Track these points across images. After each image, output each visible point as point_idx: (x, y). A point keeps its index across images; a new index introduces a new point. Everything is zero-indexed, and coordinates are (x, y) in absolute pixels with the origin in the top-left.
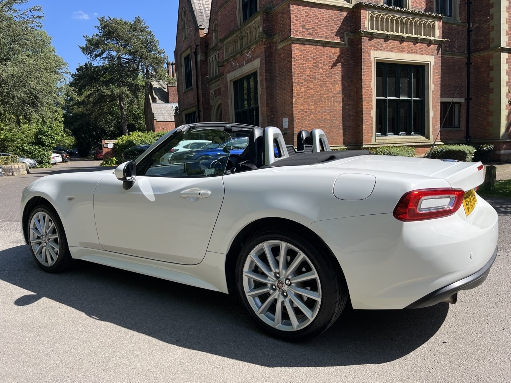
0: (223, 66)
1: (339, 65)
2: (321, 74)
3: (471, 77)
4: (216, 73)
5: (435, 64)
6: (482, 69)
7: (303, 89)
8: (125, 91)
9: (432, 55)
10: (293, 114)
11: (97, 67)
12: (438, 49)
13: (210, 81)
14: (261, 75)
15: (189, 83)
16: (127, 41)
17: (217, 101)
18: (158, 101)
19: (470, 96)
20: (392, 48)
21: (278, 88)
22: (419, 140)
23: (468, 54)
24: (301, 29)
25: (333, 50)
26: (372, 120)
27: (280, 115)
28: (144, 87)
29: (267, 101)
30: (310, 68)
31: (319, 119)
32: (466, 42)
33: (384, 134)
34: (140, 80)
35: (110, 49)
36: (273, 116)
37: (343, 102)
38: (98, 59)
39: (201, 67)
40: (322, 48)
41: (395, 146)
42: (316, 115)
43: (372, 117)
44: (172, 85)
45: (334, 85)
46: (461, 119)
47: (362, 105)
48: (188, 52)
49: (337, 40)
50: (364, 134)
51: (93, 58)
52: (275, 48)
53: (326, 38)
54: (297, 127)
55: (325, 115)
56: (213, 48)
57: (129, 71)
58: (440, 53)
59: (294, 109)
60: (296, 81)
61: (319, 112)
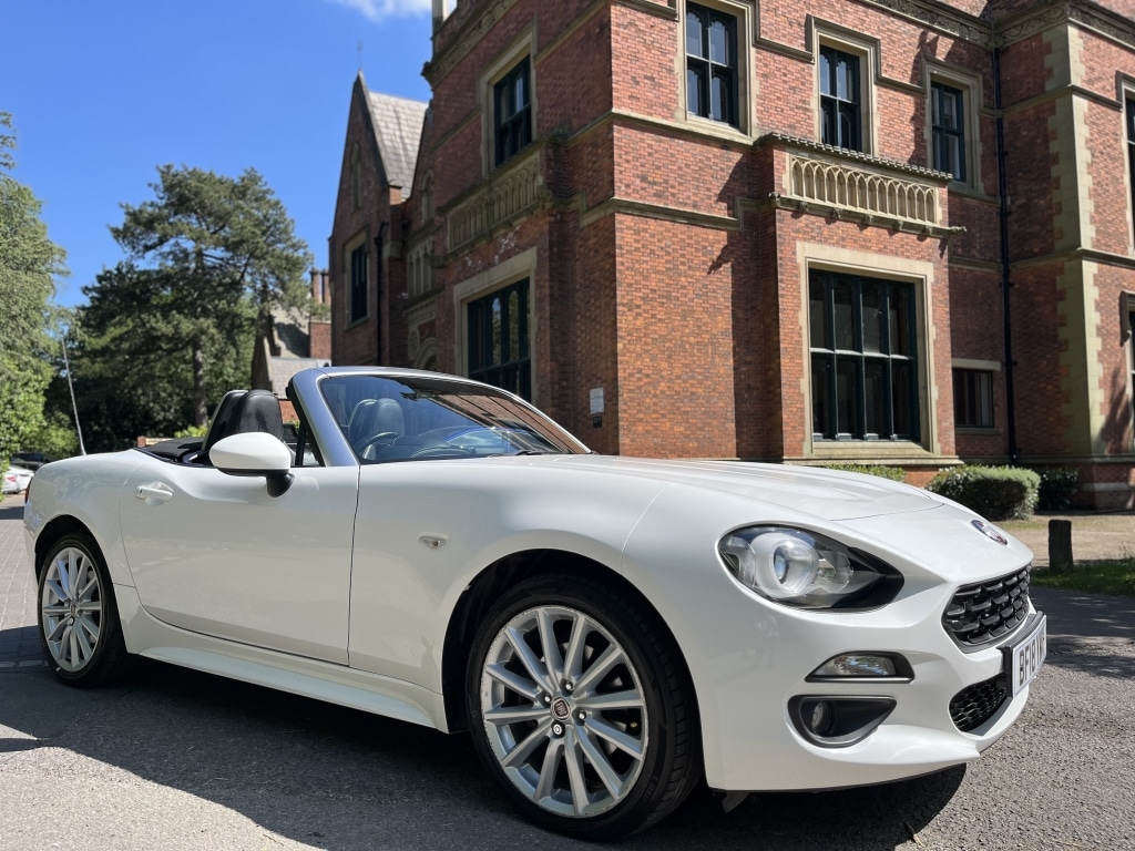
0: (443, 267)
1: (727, 267)
2: (684, 287)
3: (1012, 314)
4: (426, 287)
5: (937, 282)
6: (1039, 298)
7: (640, 322)
8: (208, 327)
9: (929, 260)
10: (616, 379)
11: (144, 272)
12: (942, 247)
13: (411, 305)
14: (539, 287)
15: (359, 309)
16: (221, 218)
17: (425, 351)
18: (285, 352)
19: (1013, 357)
20: (843, 239)
21: (579, 317)
22: (909, 452)
23: (1003, 263)
24: (638, 182)
25: (711, 234)
26: (803, 402)
27: (584, 382)
28: (252, 320)
29: (552, 346)
30: (658, 272)
31: (678, 393)
32: (998, 238)
33: (830, 436)
34: (246, 304)
35: (180, 233)
36: (565, 384)
37: (734, 356)
38: (151, 253)
39: (390, 272)
40: (684, 228)
41: (857, 466)
42: (671, 385)
43: (802, 395)
44: (321, 319)
45: (712, 315)
47: (779, 364)
48: (361, 239)
49: (721, 212)
50: (785, 435)
51: (137, 252)
52: (572, 224)
53: (695, 206)
54: (625, 411)
55: (692, 385)
56: (422, 229)
57: (220, 284)
58: (946, 257)
59: (619, 366)
60: (625, 301)
61: (678, 377)
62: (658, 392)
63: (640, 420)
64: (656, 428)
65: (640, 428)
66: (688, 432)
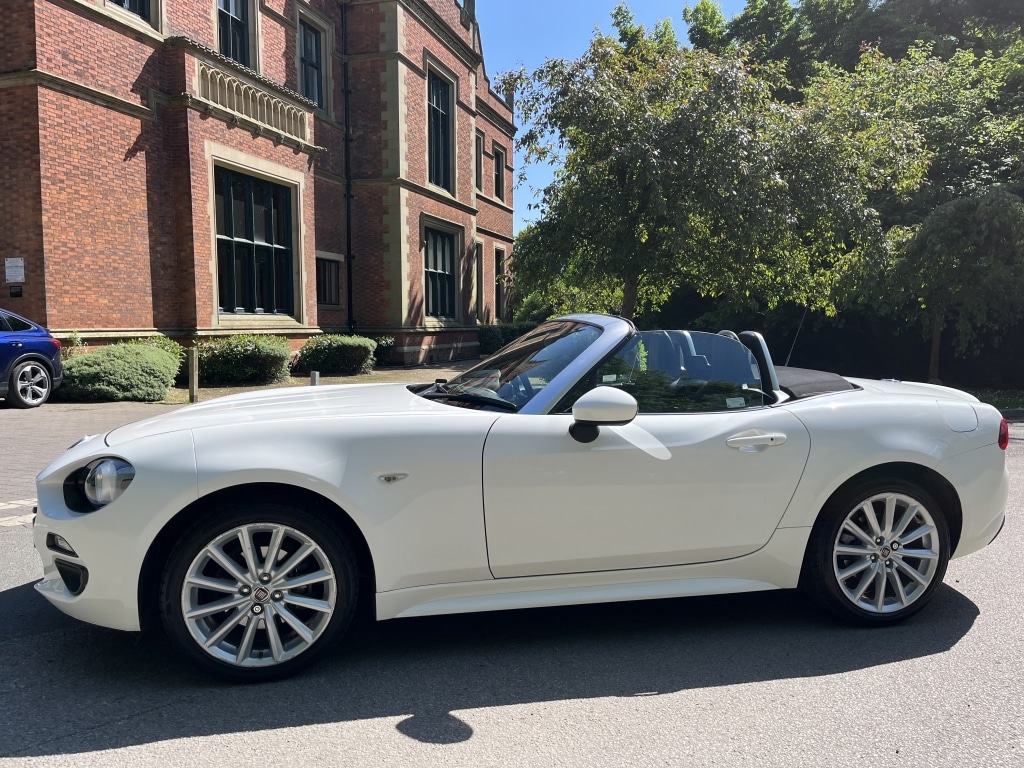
1: (141, 155)
2: (104, 167)
5: (306, 189)
6: (371, 210)
7: (63, 196)
9: (301, 171)
10: (41, 250)
12: (310, 162)
19: (352, 253)
20: (241, 144)
23: (346, 179)
24: (59, 57)
25: (128, 120)
26: (211, 281)
30: (79, 150)
31: (101, 267)
32: (343, 159)
37: (150, 236)
40: (104, 110)
42: (94, 259)
43: (210, 275)
45: (131, 197)
46: (341, 291)
47: (192, 247)
49: (135, 101)
50: (198, 309)
53: (113, 91)
54: (51, 283)
55: (115, 261)
58: (312, 169)
59: (45, 239)
60: (49, 175)
61: (102, 253)
62: (83, 266)
63: (67, 292)
64: (82, 300)
65: (66, 300)
66: (113, 305)
